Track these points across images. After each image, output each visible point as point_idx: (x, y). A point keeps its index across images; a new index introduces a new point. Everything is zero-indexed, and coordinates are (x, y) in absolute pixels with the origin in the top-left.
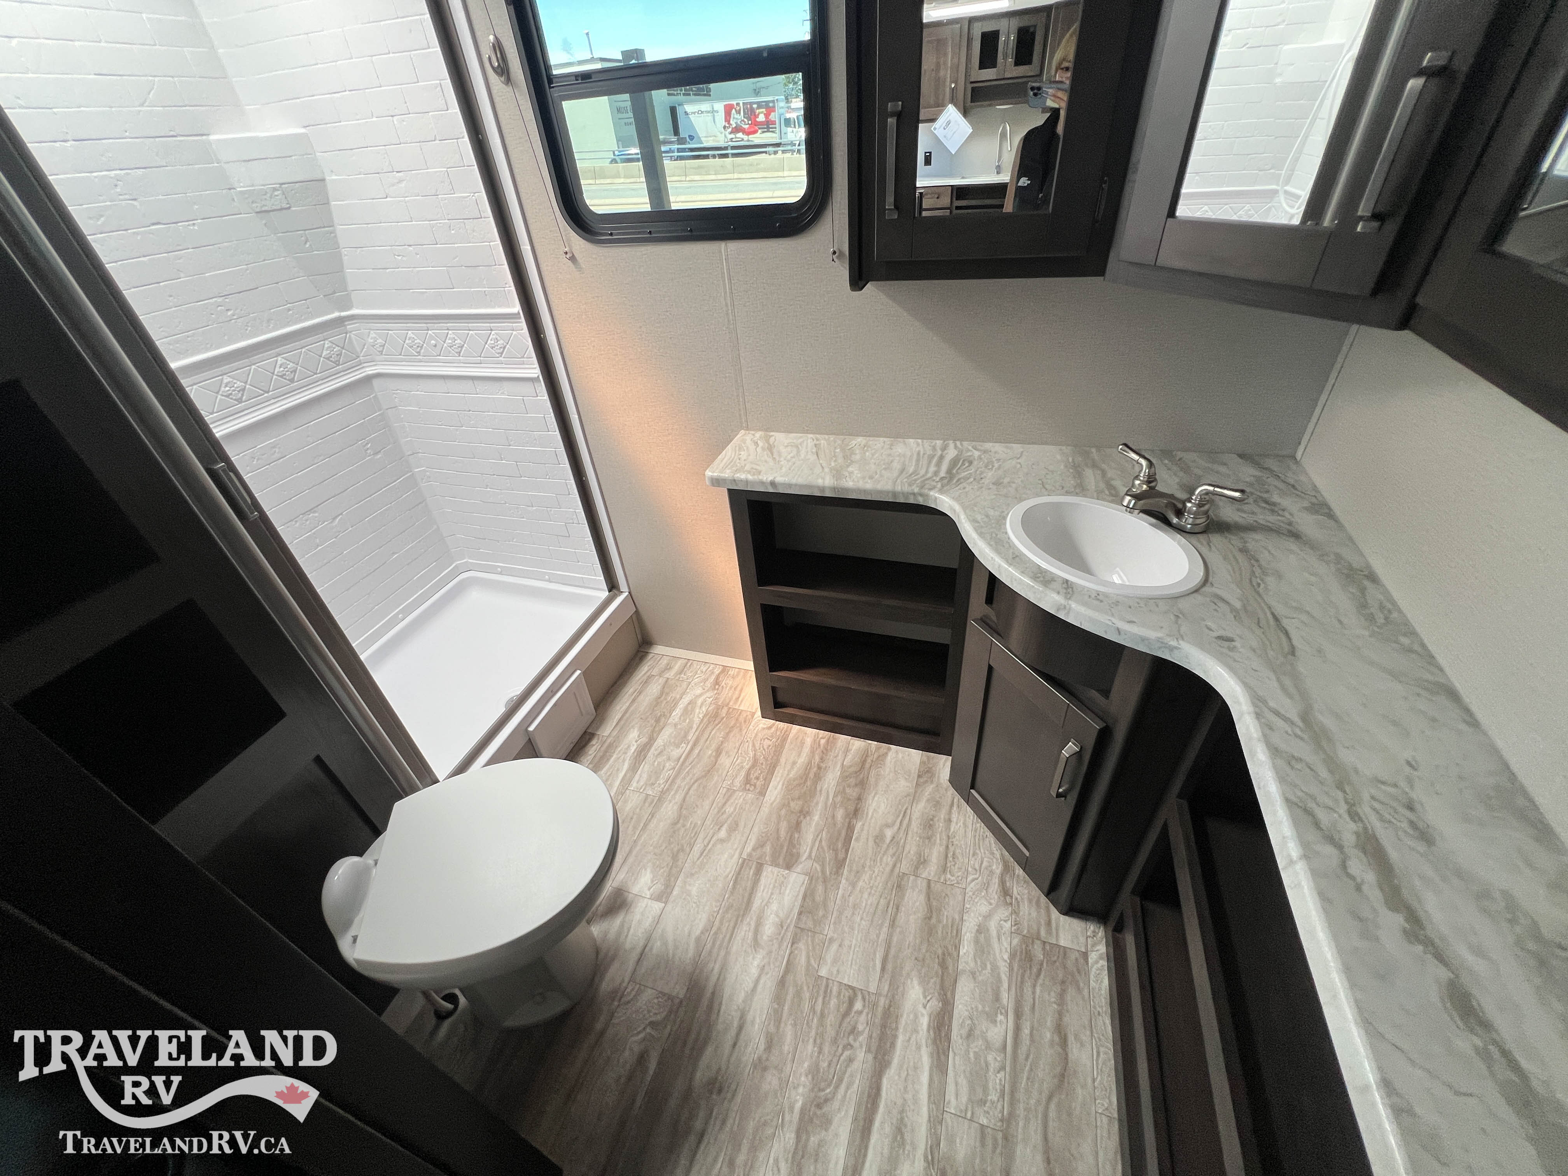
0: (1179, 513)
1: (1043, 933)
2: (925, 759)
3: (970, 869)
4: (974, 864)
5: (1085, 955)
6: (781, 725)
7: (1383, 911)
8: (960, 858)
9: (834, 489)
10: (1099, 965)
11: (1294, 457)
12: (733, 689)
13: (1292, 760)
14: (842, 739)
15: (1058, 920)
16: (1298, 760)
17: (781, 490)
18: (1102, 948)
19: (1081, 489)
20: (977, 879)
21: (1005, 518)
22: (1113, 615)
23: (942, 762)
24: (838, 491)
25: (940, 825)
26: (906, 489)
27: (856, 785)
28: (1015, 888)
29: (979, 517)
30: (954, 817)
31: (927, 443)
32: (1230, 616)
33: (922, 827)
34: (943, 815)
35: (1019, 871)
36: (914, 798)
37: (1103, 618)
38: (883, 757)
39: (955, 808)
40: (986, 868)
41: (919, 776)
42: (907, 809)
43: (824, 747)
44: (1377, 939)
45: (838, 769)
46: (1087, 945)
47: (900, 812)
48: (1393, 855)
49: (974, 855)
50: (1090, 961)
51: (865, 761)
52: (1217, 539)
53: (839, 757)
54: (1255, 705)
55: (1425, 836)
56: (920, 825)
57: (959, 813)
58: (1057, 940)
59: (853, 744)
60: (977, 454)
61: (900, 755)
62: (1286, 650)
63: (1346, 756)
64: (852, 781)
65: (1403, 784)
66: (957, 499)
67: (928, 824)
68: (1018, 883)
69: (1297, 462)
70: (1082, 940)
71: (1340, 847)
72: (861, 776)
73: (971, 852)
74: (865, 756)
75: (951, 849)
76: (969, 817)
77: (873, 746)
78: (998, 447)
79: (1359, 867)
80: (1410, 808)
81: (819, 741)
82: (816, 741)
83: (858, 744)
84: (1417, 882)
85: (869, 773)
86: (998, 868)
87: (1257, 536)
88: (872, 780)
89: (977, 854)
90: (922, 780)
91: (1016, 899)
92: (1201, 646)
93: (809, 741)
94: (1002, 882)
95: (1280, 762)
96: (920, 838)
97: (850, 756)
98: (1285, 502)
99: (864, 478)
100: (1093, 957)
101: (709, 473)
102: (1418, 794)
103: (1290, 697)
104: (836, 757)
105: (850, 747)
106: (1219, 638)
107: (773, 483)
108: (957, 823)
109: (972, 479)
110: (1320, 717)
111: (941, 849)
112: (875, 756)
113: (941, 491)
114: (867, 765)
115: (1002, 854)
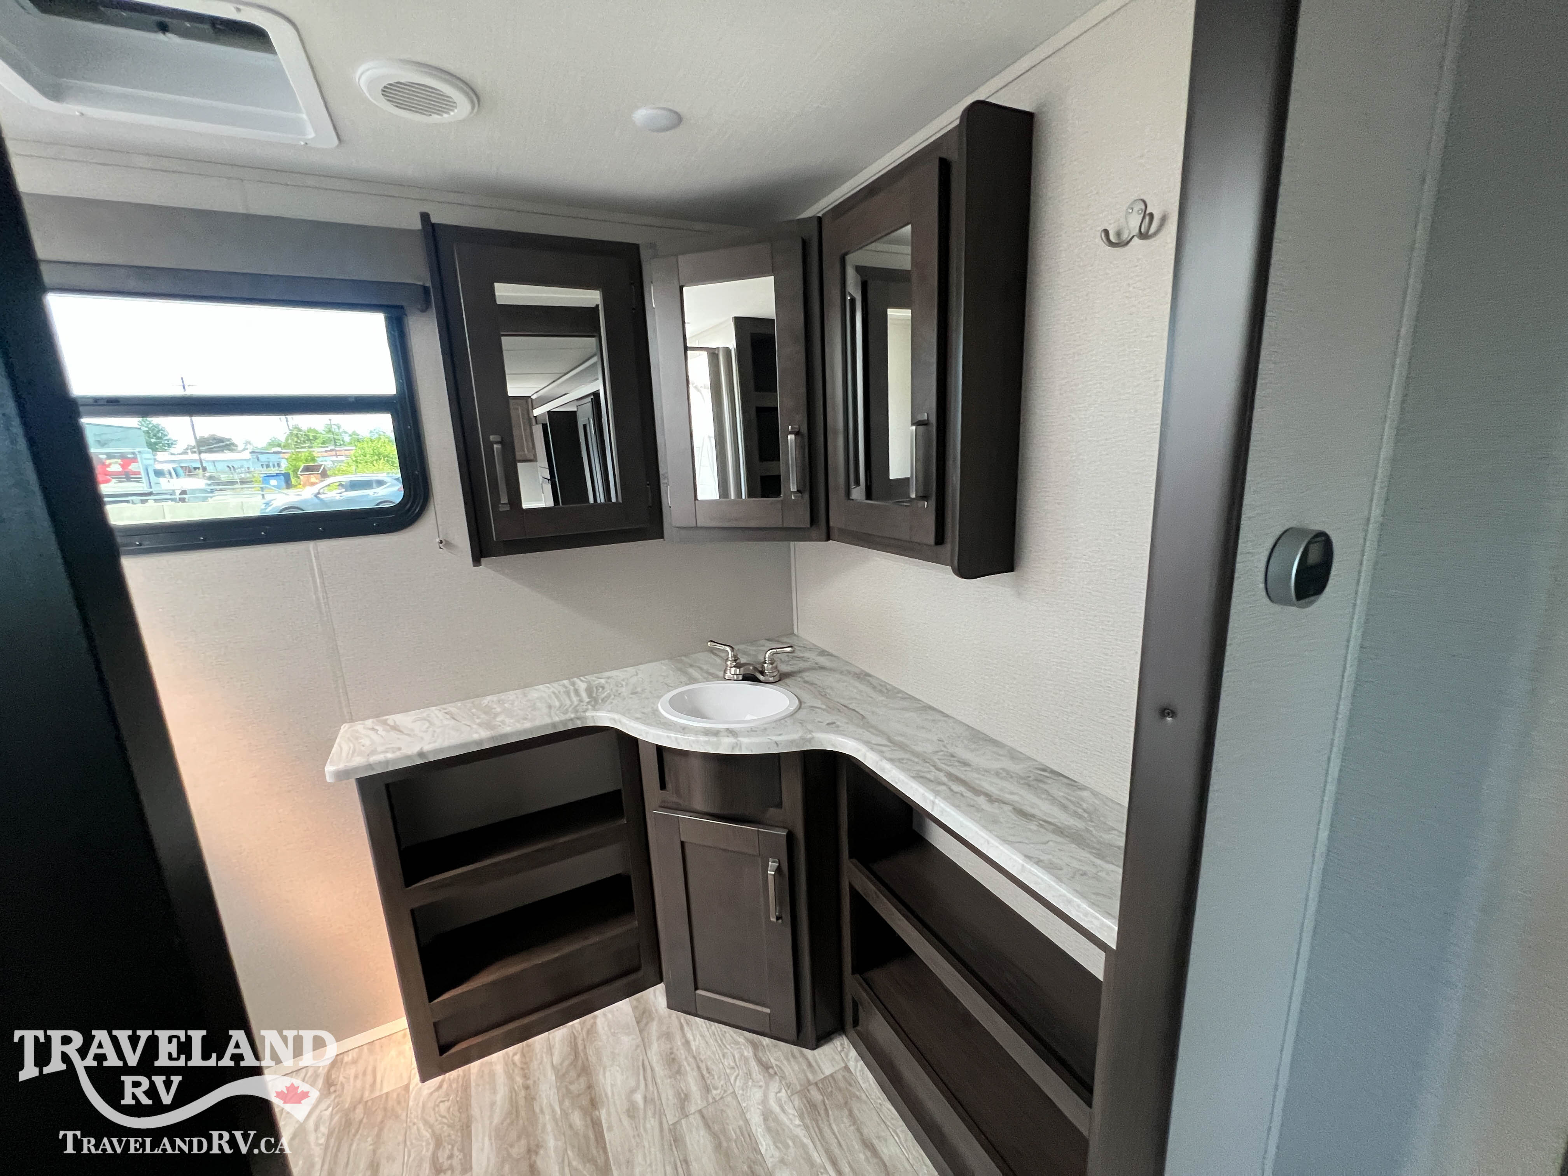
0: (762, 673)
1: (811, 1077)
2: (635, 1003)
3: (728, 1071)
4: (729, 1065)
5: (846, 1068)
6: (454, 1074)
7: (976, 798)
8: (714, 1067)
9: (493, 738)
10: (859, 1068)
11: (793, 634)
12: (360, 1076)
13: (900, 760)
14: (538, 1041)
15: (814, 1056)
16: (903, 759)
17: (432, 759)
18: (853, 1053)
19: (693, 680)
20: (738, 1075)
21: (657, 710)
22: (768, 735)
23: (652, 996)
24: (497, 739)
25: (682, 1053)
26: (563, 717)
27: (579, 1076)
28: (770, 1057)
29: (638, 715)
30: (689, 1036)
31: (555, 685)
32: (825, 713)
33: (666, 1067)
34: (679, 1041)
35: (766, 1041)
36: (645, 1045)
37: (764, 739)
38: (591, 1031)
39: (686, 1028)
40: (740, 1059)
41: (638, 1023)
42: (643, 1061)
43: (522, 1062)
44: (983, 809)
45: (550, 1073)
46: (843, 1060)
47: (638, 1068)
48: (962, 777)
49: (724, 1056)
50: (852, 1070)
51: (576, 1045)
52: (788, 681)
53: (545, 1060)
54: (868, 746)
55: (965, 764)
56: (664, 1066)
57: (692, 1030)
58: (823, 1073)
59: (554, 1038)
60: (603, 681)
61: (610, 1016)
62: (861, 717)
63: (918, 749)
64: (573, 1074)
65: (943, 749)
66: (611, 711)
67: (671, 1060)
68: (770, 1051)
69: (797, 636)
70: (838, 1058)
71: (944, 784)
72: (580, 1062)
73: (721, 1055)
74: (573, 1041)
75: (703, 1066)
76: (702, 1026)
77: (576, 1025)
78: (614, 673)
79: (957, 788)
80: (953, 756)
81: (513, 1061)
82: (508, 1063)
83: (559, 1034)
84: (977, 782)
85: (586, 1054)
86: (749, 1052)
87: (807, 674)
88: (593, 1059)
89: (727, 1053)
90: (643, 1024)
91: (777, 1065)
92: (823, 731)
93: (499, 1069)
94: (760, 1062)
95: (897, 764)
96: (670, 1077)
97: (556, 1052)
98: (807, 655)
99: (518, 721)
100: (851, 1065)
101: (330, 769)
102: (951, 750)
103: (877, 735)
104: (541, 1063)
105: (552, 1044)
106: (828, 724)
107: (421, 754)
108: (695, 1040)
109: (613, 697)
110: (896, 738)
111: (695, 1074)
112: (584, 1032)
113: (594, 709)
114: (580, 1047)
115: (745, 1037)
